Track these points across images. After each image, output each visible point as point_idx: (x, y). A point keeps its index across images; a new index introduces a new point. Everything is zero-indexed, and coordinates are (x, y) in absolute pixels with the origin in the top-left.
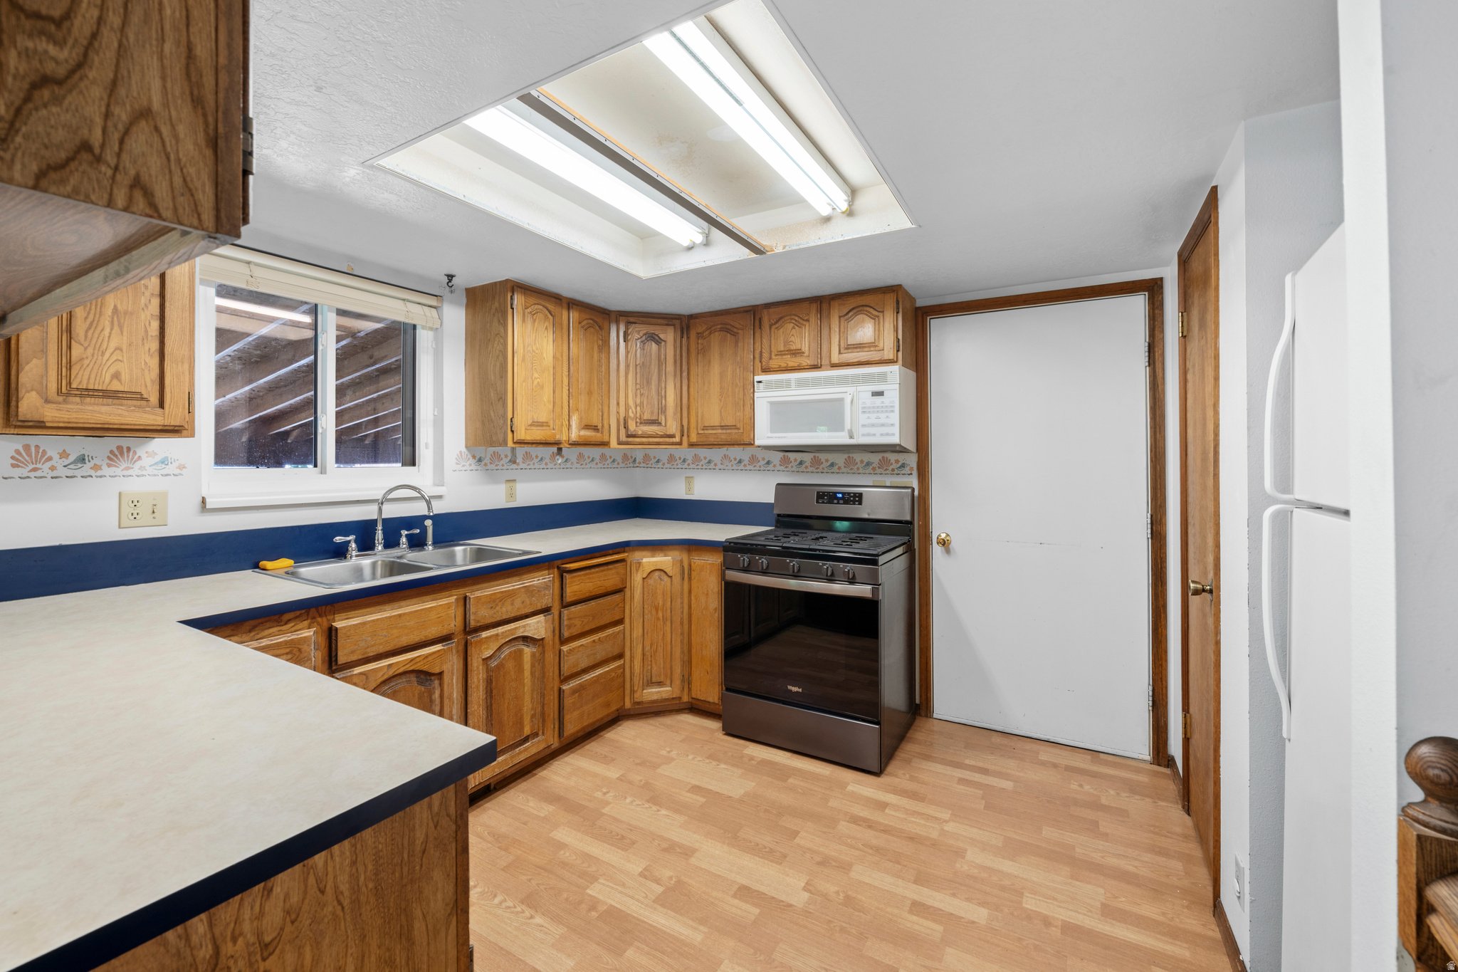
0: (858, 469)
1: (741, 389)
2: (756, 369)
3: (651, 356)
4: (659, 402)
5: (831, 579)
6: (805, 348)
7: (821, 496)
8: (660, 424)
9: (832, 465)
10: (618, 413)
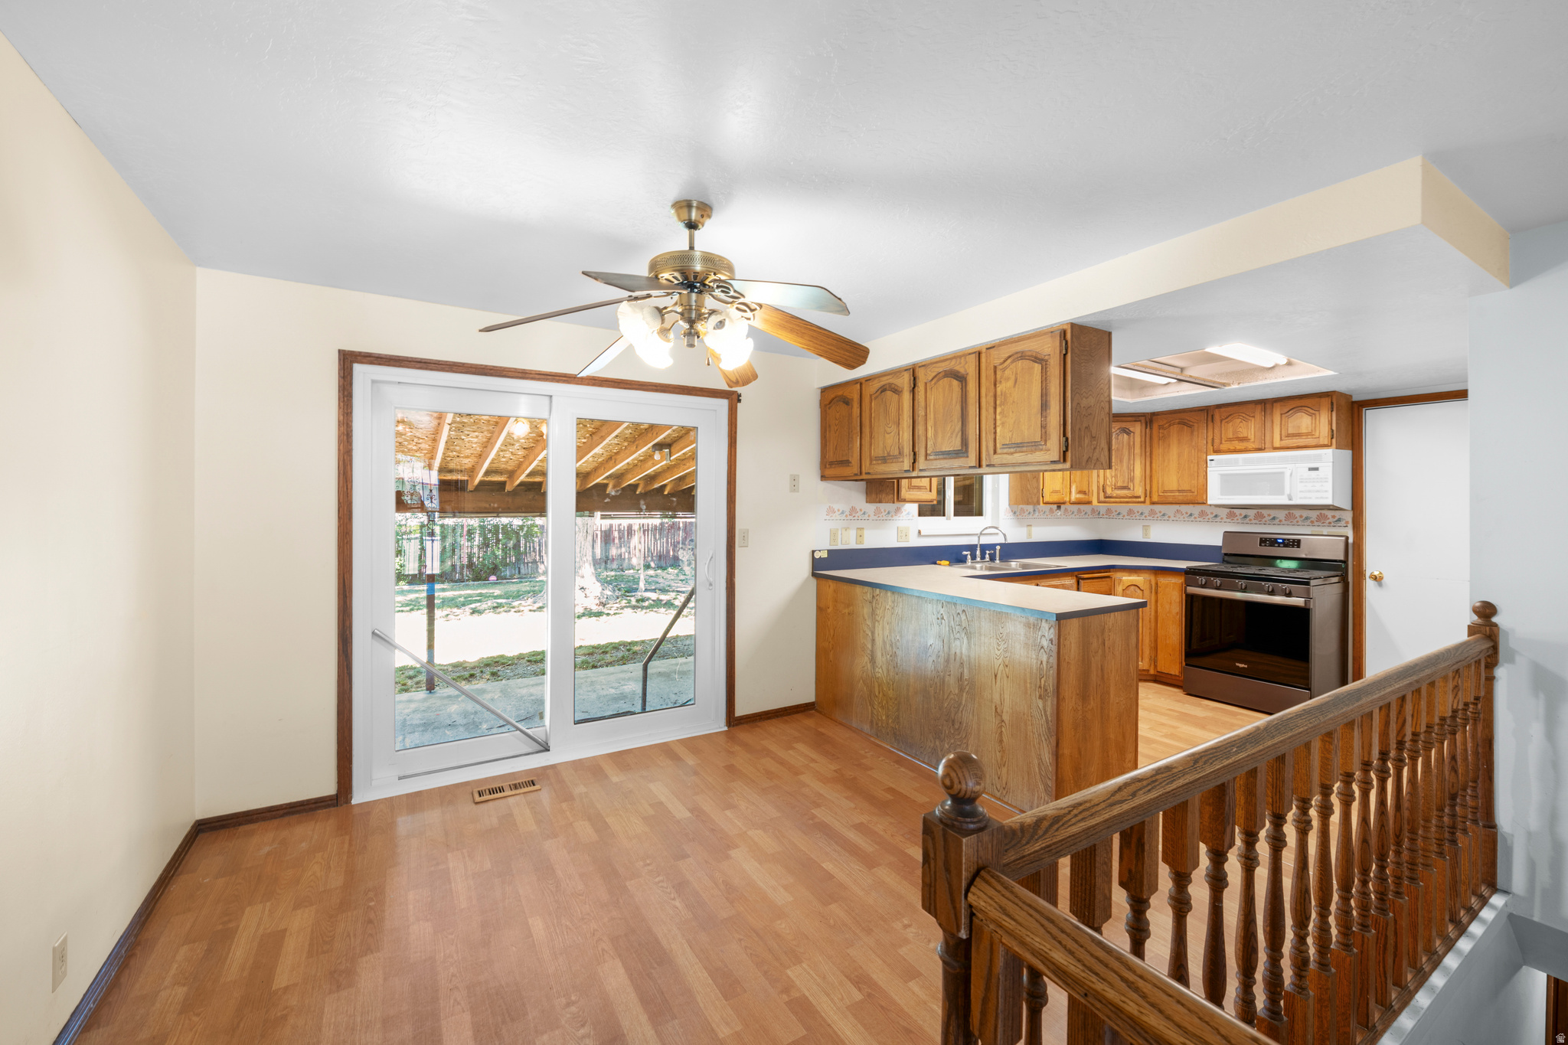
0: (1297, 522)
1: (1196, 465)
2: (1208, 450)
3: (1123, 442)
4: (1129, 474)
5: (1272, 593)
6: (1251, 436)
7: (1263, 541)
8: (1129, 489)
9: (1274, 518)
10: (1098, 482)
